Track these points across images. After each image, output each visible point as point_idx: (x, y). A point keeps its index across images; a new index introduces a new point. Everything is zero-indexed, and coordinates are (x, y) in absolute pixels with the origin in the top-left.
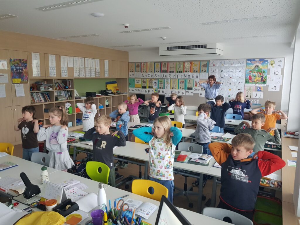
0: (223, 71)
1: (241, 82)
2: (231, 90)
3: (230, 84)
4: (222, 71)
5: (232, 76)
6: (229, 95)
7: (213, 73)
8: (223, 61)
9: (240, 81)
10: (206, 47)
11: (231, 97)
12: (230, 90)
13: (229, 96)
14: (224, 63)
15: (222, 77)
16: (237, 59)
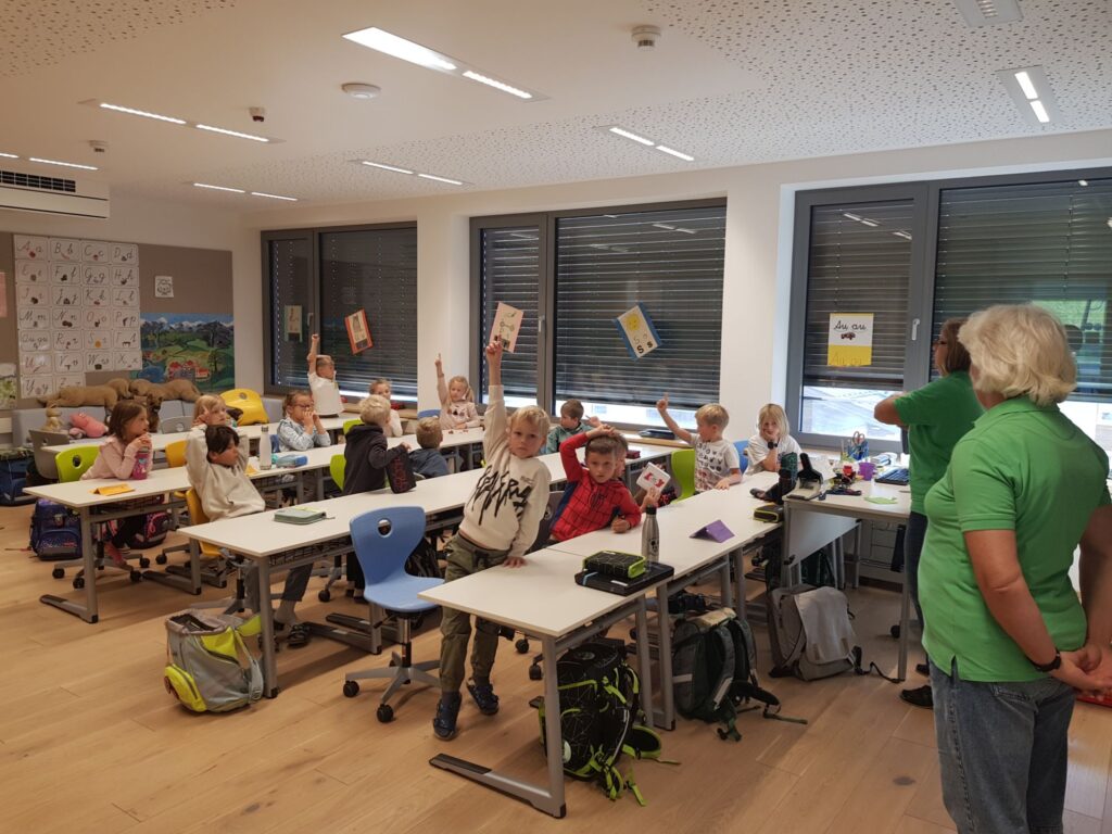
0: (69, 277)
1: (129, 316)
2: (103, 346)
3: (97, 324)
4: (64, 278)
5: (101, 297)
6: (97, 362)
7: (33, 283)
8: (65, 245)
9: (127, 313)
10: (74, 191)
11: (104, 368)
12: (98, 344)
13: (98, 367)
14: (70, 251)
15: (67, 302)
16: (110, 242)
